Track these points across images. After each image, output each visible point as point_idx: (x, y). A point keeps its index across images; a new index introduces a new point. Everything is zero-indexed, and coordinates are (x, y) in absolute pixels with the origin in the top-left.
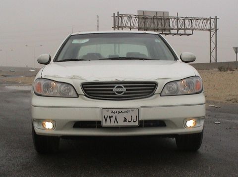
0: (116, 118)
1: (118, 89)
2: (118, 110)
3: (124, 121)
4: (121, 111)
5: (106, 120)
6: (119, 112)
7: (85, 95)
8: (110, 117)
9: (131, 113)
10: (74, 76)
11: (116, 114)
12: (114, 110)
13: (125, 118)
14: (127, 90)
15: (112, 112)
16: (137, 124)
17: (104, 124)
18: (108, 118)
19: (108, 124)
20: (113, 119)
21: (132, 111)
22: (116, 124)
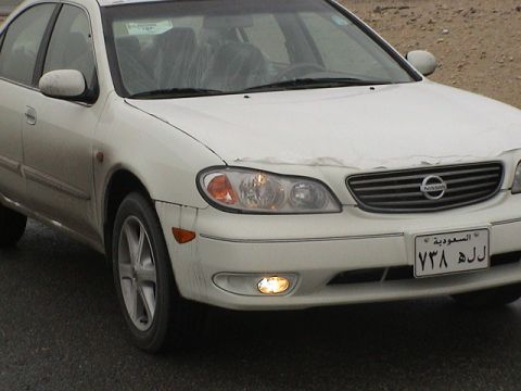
0: (443, 256)
1: (434, 185)
2: (448, 237)
3: (461, 261)
4: (452, 238)
5: (423, 263)
6: (450, 242)
7: (359, 206)
8: (432, 255)
9: (474, 242)
10: (320, 159)
11: (444, 246)
12: (440, 238)
13: (462, 255)
14: (449, 186)
15: (436, 243)
16: (485, 264)
17: (419, 272)
18: (428, 257)
19: (428, 271)
20: (437, 259)
21: (476, 235)
22: (444, 270)
